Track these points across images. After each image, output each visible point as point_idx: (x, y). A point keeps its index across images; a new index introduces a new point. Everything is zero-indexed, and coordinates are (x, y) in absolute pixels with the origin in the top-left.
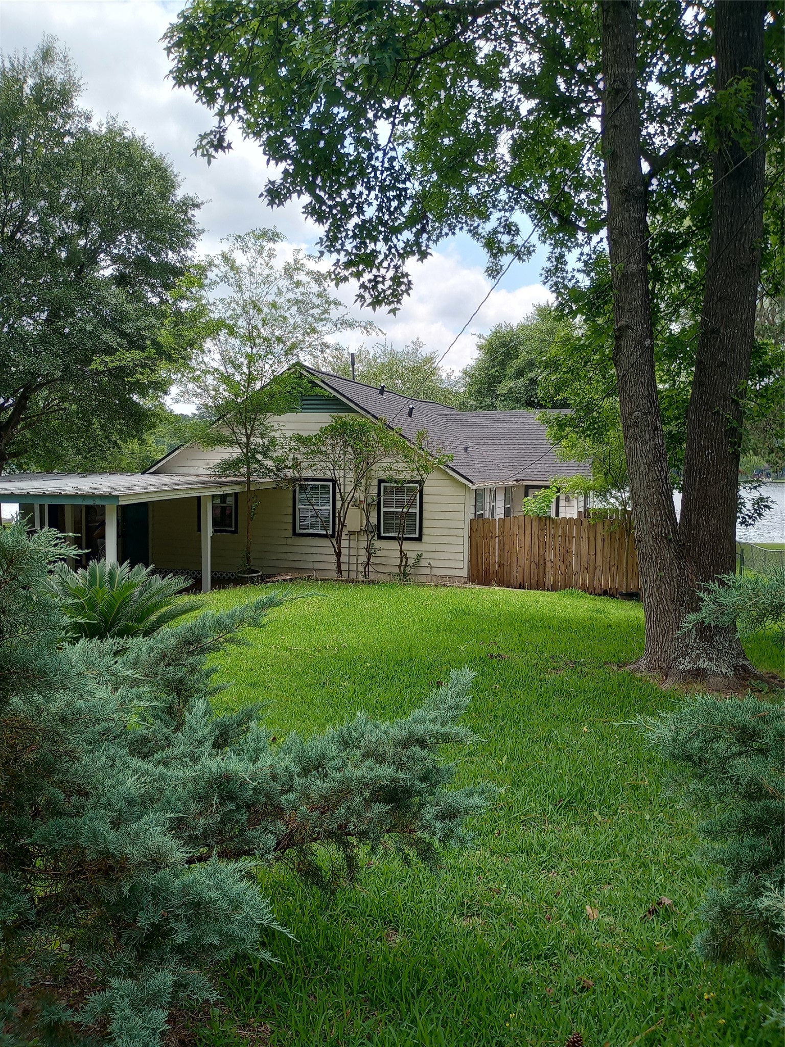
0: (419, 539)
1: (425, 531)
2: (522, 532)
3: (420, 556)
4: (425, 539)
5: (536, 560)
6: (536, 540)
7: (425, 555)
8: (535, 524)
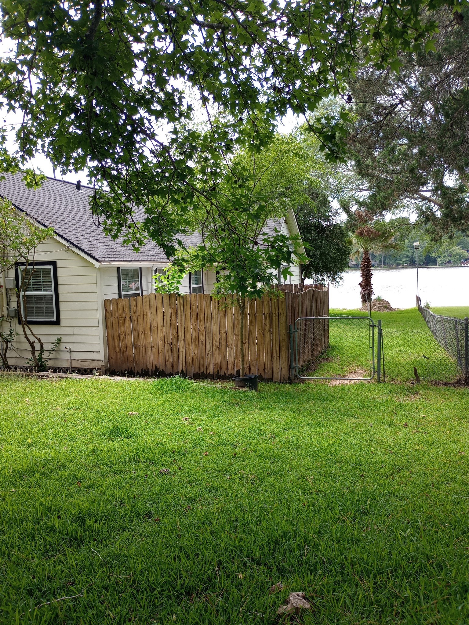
0: (57, 322)
1: (62, 314)
2: (153, 310)
3: (59, 340)
4: (63, 322)
5: (169, 340)
6: (167, 318)
7: (64, 339)
8: (166, 301)
